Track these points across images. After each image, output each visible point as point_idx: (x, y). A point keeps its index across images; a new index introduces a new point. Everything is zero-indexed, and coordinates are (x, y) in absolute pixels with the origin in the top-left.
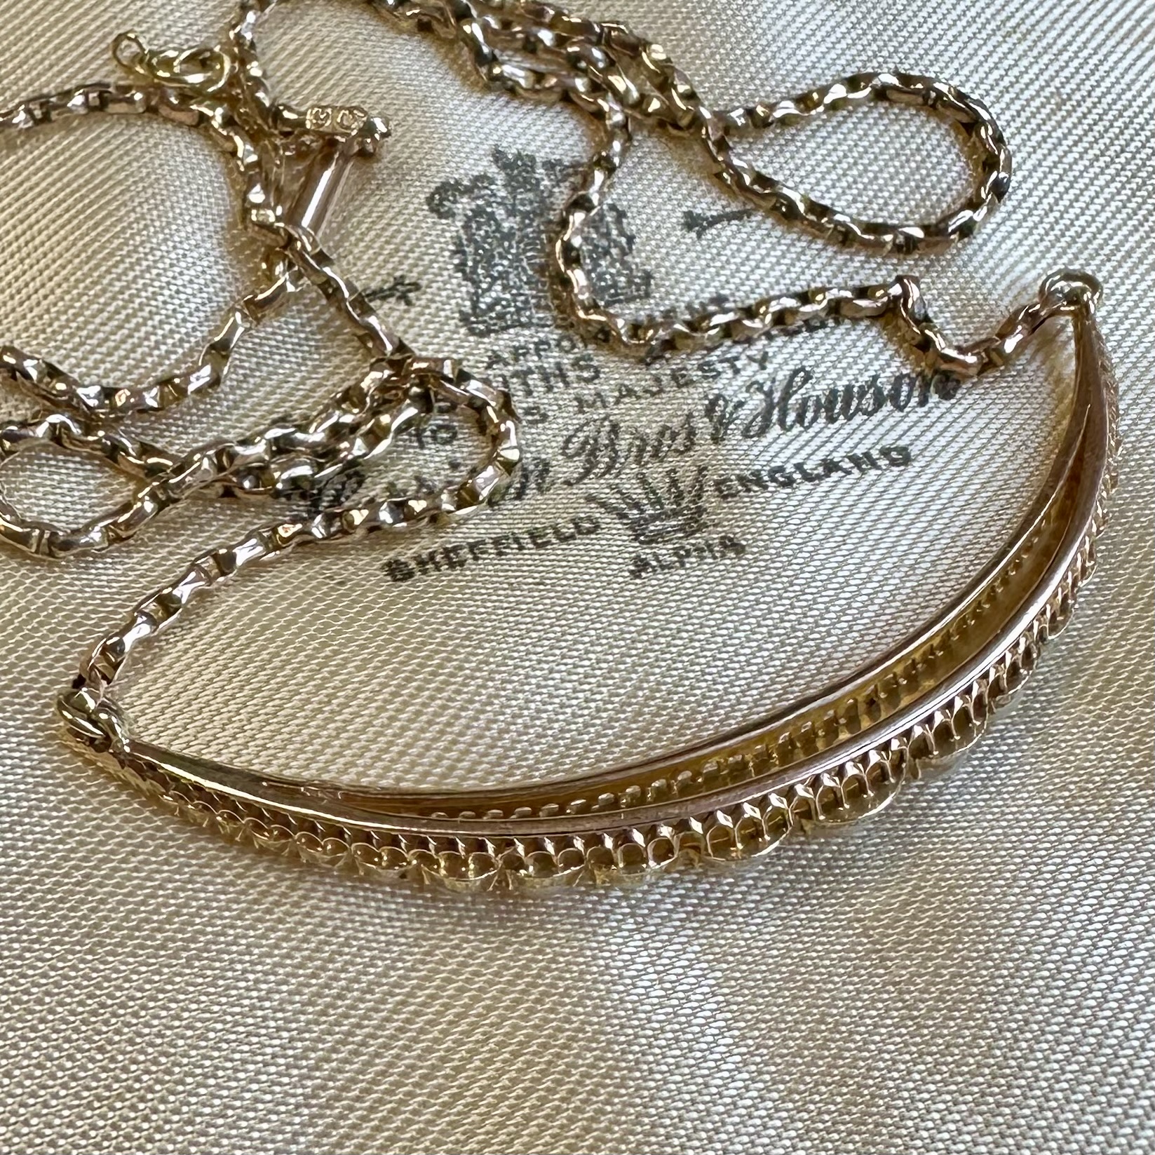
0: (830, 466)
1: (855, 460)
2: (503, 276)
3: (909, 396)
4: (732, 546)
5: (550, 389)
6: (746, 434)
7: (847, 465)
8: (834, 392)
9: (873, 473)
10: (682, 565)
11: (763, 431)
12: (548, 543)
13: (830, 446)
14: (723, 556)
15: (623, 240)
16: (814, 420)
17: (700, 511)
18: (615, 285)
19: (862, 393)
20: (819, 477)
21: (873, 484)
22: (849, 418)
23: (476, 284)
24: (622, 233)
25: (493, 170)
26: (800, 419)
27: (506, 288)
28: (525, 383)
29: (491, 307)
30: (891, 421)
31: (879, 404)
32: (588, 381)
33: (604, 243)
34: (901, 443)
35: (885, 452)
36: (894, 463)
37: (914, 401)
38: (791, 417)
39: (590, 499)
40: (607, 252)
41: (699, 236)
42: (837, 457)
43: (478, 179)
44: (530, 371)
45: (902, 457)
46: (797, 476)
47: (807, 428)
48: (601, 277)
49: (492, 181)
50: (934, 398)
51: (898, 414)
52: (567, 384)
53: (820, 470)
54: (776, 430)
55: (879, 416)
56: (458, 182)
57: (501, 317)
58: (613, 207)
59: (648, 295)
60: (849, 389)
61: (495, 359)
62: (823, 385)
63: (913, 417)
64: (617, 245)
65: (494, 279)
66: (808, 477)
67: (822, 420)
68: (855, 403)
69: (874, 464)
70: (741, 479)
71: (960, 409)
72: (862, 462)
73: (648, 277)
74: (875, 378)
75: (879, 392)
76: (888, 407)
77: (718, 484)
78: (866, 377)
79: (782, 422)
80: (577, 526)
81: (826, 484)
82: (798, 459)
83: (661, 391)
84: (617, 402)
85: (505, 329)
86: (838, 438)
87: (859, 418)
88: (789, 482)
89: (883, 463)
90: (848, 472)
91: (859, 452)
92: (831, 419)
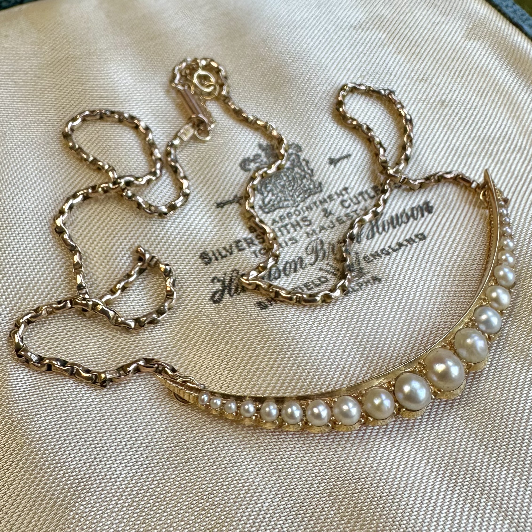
0: (400, 245)
1: (408, 241)
2: (271, 190)
3: (417, 214)
4: (376, 279)
5: (295, 230)
6: (368, 238)
7: (405, 243)
8: (392, 218)
9: (415, 245)
10: (361, 289)
11: (373, 236)
12: (312, 288)
13: (397, 238)
14: (374, 283)
15: (309, 172)
16: (388, 229)
17: (361, 269)
18: (310, 189)
19: (402, 216)
20: (398, 250)
21: (416, 248)
22: (400, 226)
23: (262, 194)
24: (309, 169)
25: (260, 152)
26: (384, 229)
27: (273, 195)
28: (286, 229)
29: (269, 203)
30: (414, 225)
31: (408, 219)
32: (308, 225)
33: (303, 173)
34: (420, 232)
35: (416, 236)
36: (421, 239)
37: (420, 216)
38: (381, 229)
39: (321, 269)
40: (305, 177)
41: (335, 166)
42: (401, 241)
43: (254, 156)
44: (287, 225)
45: (423, 237)
46: (390, 251)
47: (387, 232)
48: (304, 186)
49: (260, 156)
50: (426, 214)
51: (416, 222)
52: (301, 228)
53: (397, 247)
54: (377, 235)
55: (409, 223)
56: (249, 158)
57: (273, 205)
58: (304, 160)
59: (321, 191)
60: (397, 215)
61: (274, 221)
62: (387, 216)
63: (421, 222)
64: (308, 173)
65: (268, 192)
66: (394, 250)
67: (391, 228)
68: (400, 220)
69: (414, 241)
70: (371, 255)
71: (435, 217)
72: (410, 241)
73: (320, 184)
74: (404, 210)
75: (407, 215)
76: (411, 220)
77: (364, 258)
78: (401, 210)
79: (378, 231)
80: (320, 281)
81: (401, 251)
82: (388, 244)
83: (334, 226)
84: (320, 232)
85: (275, 209)
86: (399, 234)
87: (403, 225)
88: (388, 254)
89: (417, 240)
90: (406, 246)
91: (407, 238)
92: (394, 227)
